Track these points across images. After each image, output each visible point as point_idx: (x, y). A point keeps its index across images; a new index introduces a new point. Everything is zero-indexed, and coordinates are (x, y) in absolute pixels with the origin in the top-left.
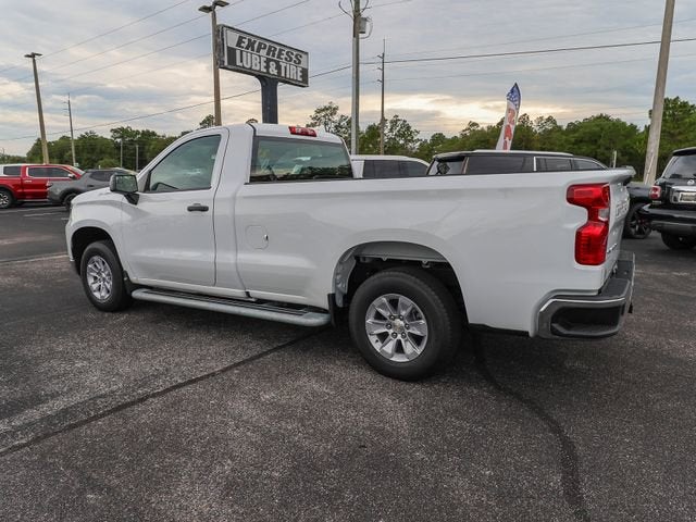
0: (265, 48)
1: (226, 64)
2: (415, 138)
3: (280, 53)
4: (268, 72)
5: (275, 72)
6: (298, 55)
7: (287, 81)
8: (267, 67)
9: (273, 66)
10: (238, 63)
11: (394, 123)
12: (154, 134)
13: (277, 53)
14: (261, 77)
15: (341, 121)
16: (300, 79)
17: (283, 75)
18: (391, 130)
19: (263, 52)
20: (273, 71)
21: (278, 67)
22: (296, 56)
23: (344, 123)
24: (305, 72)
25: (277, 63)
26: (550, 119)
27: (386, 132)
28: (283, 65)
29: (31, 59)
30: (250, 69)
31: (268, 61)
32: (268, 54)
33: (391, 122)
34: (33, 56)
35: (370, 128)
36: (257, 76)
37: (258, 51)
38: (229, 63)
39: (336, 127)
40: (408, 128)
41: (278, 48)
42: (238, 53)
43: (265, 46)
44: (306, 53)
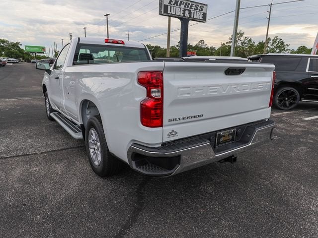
0: (183, 4)
1: (163, 13)
2: (286, 48)
3: (192, 6)
4: (184, 16)
5: (188, 16)
7: (194, 20)
8: (184, 13)
9: (187, 12)
10: (169, 12)
11: (275, 40)
12: (159, 47)
13: (190, 6)
14: (181, 19)
15: (245, 39)
16: (202, 19)
17: (192, 17)
18: (272, 45)
19: (182, 6)
20: (187, 14)
21: (190, 13)
22: (200, 7)
23: (246, 41)
24: (205, 15)
27: (269, 45)
28: (192, 12)
29: (106, 17)
30: (175, 15)
32: (185, 7)
33: (273, 40)
34: (107, 15)
35: (260, 43)
36: (179, 18)
37: (180, 6)
38: (164, 13)
39: (242, 43)
40: (283, 43)
41: (191, 3)
42: (169, 7)
43: (184, 3)
44: (207, 5)
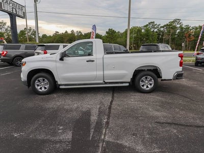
4: (13, 12)
5: (15, 12)
6: (22, 7)
7: (19, 16)
8: (12, 10)
9: (14, 10)
11: (30, 30)
13: (15, 6)
15: (8, 28)
16: (23, 16)
17: (18, 14)
18: (29, 33)
19: (11, 5)
25: (16, 9)
26: (80, 32)
30: (7, 10)
31: (13, 8)
36: (8, 13)
37: (9, 4)
39: (6, 30)
41: (16, 4)
42: (3, 4)
43: (11, 3)
44: (25, 7)
